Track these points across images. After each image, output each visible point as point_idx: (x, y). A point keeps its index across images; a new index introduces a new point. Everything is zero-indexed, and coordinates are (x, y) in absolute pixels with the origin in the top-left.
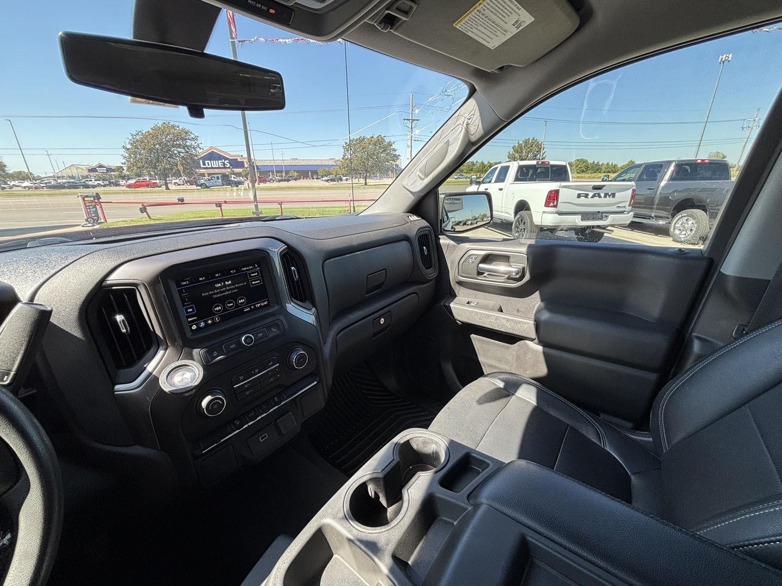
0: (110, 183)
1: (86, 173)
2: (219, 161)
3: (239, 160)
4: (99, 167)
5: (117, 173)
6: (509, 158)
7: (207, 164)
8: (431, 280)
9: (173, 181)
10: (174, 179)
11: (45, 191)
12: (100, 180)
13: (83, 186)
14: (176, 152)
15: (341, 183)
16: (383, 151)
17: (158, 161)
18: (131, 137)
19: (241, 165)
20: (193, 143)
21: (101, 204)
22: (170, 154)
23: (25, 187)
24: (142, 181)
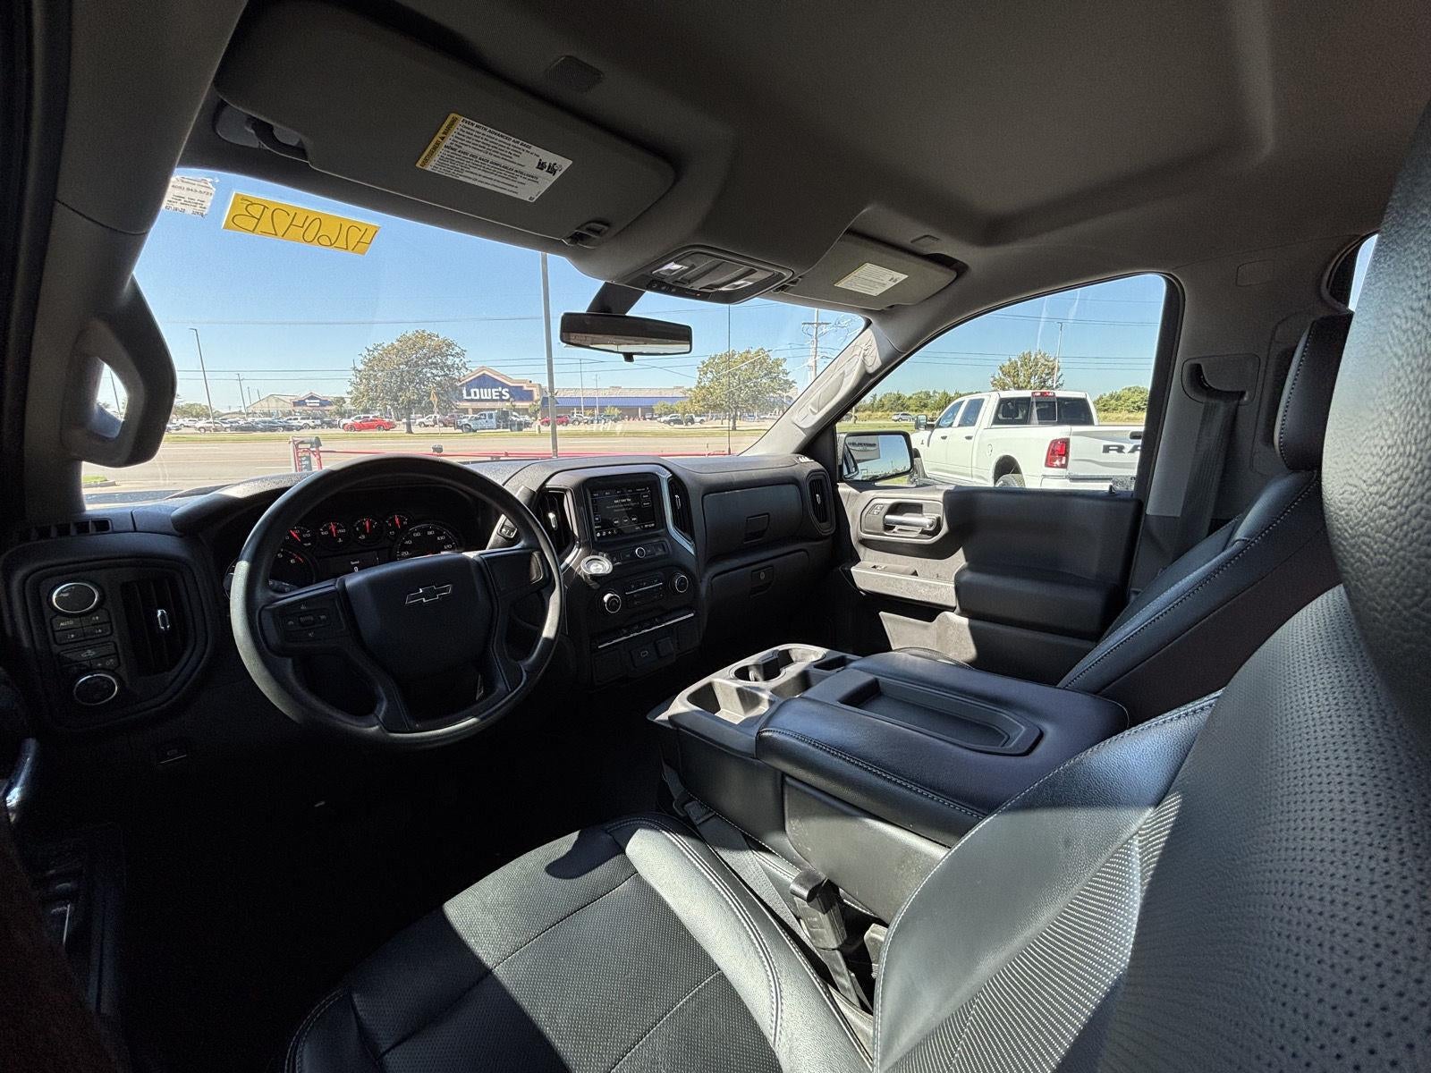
0: (323, 422)
1: (289, 407)
2: (493, 390)
3: (526, 388)
4: (309, 399)
5: (333, 408)
6: (994, 385)
7: (473, 394)
8: (826, 537)
9: (418, 421)
10: (419, 418)
11: (228, 435)
12: (308, 419)
13: (284, 427)
14: (429, 375)
15: (693, 426)
16: (766, 375)
17: (400, 389)
18: (365, 353)
19: (528, 396)
20: (457, 360)
21: (321, 454)
22: (420, 379)
23: (199, 429)
24: (372, 420)
